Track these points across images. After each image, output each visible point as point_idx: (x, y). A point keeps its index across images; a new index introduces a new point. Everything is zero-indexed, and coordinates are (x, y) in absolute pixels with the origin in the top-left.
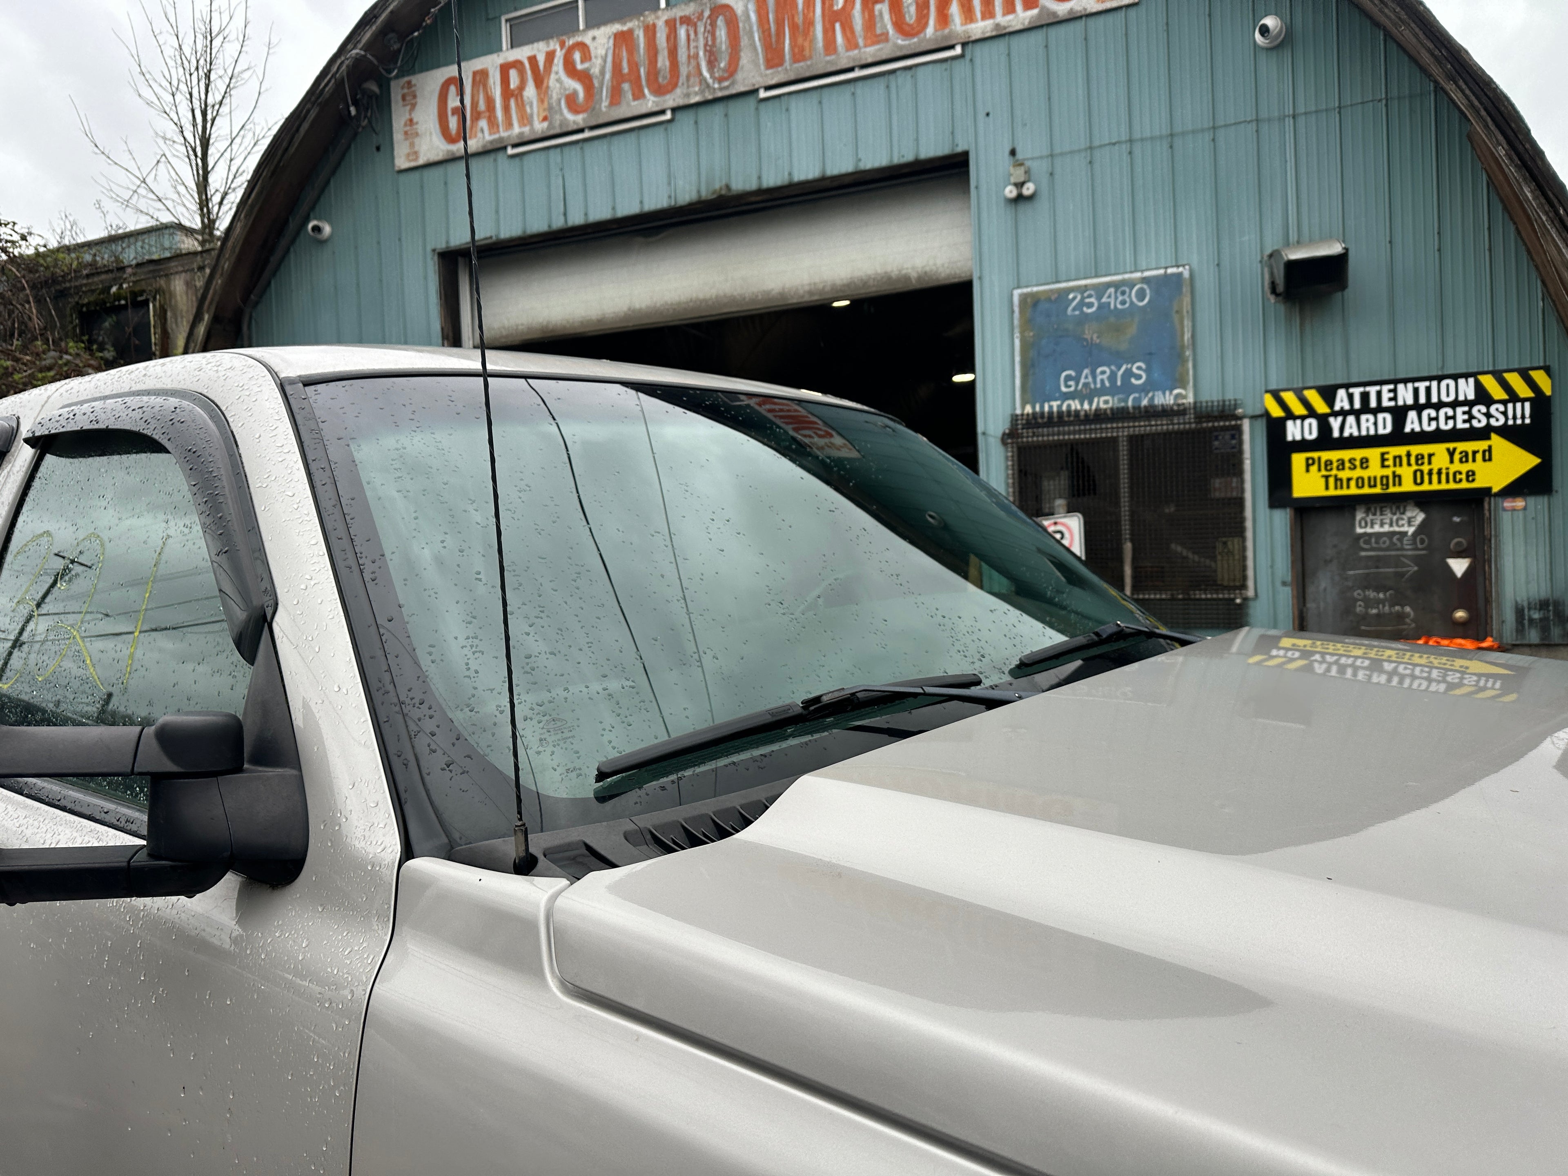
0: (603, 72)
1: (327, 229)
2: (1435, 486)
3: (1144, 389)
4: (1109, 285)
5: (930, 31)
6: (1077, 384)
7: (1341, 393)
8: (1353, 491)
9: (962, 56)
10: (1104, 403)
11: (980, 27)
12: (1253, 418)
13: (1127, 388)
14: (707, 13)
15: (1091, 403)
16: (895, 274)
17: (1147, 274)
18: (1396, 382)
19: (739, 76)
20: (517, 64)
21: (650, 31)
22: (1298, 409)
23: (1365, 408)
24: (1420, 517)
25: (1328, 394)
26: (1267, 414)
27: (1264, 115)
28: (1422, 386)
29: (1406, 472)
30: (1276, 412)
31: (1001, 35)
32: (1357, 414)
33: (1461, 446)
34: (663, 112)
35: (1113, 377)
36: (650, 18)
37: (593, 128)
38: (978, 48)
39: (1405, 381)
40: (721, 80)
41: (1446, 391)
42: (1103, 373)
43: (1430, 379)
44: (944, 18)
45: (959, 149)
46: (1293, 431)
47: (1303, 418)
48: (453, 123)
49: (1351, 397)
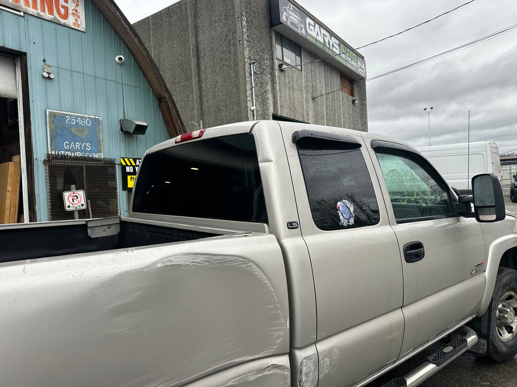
3: (90, 152)
4: (79, 117)
6: (70, 147)
7: (138, 160)
9: (24, 17)
10: (79, 154)
11: (31, 10)
12: (118, 164)
13: (86, 151)
15: (74, 154)
17: (90, 116)
22: (129, 164)
25: (135, 161)
26: (121, 164)
27: (118, 81)
30: (124, 164)
31: (39, 17)
35: (81, 146)
38: (30, 17)
42: (78, 144)
45: (23, 50)
46: (128, 169)
47: (130, 166)
49: (139, 161)
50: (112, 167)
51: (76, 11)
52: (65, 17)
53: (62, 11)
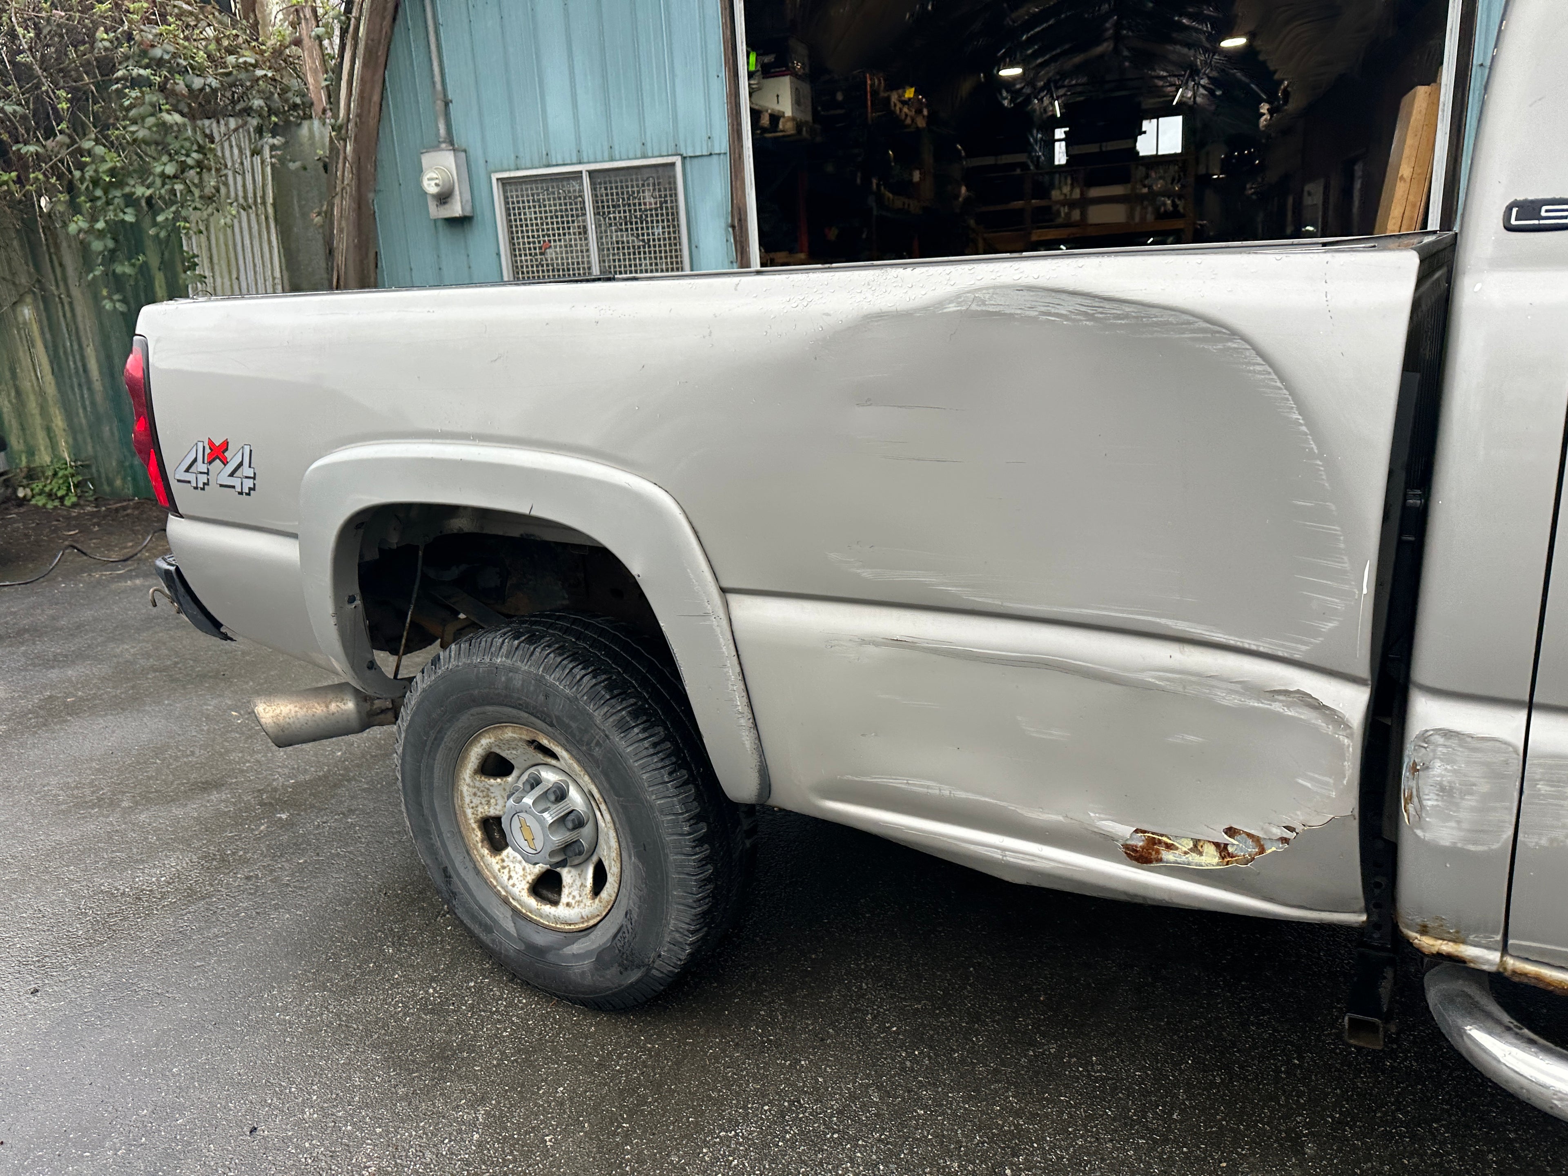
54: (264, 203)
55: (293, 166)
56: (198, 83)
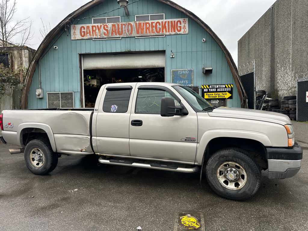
0: (110, 30)
1: (57, 48)
2: (220, 98)
3: (187, 84)
4: (183, 70)
5: (161, 33)
6: (179, 83)
7: (210, 86)
8: (211, 98)
9: (165, 37)
11: (168, 33)
12: (200, 88)
13: (185, 84)
14: (127, 24)
16: (154, 65)
17: (188, 69)
18: (216, 85)
19: (132, 34)
20: (95, 26)
21: (118, 25)
22: (205, 88)
23: (213, 88)
24: (219, 101)
25: (209, 86)
26: (202, 88)
27: (203, 50)
28: (219, 85)
29: (217, 96)
31: (170, 35)
32: (212, 88)
33: (223, 93)
34: (120, 38)
35: (184, 82)
36: (118, 23)
37: (108, 38)
38: (167, 36)
39: (217, 85)
40: (129, 34)
41: (222, 86)
42: (182, 81)
43: (220, 85)
44: (163, 31)
45: (164, 50)
46: (205, 90)
47: (206, 89)
48: (83, 34)
50: (197, 90)
51: (185, 26)
52: (180, 31)
53: (179, 29)
54: (11, 94)
55: (16, 90)
56: (3, 78)
